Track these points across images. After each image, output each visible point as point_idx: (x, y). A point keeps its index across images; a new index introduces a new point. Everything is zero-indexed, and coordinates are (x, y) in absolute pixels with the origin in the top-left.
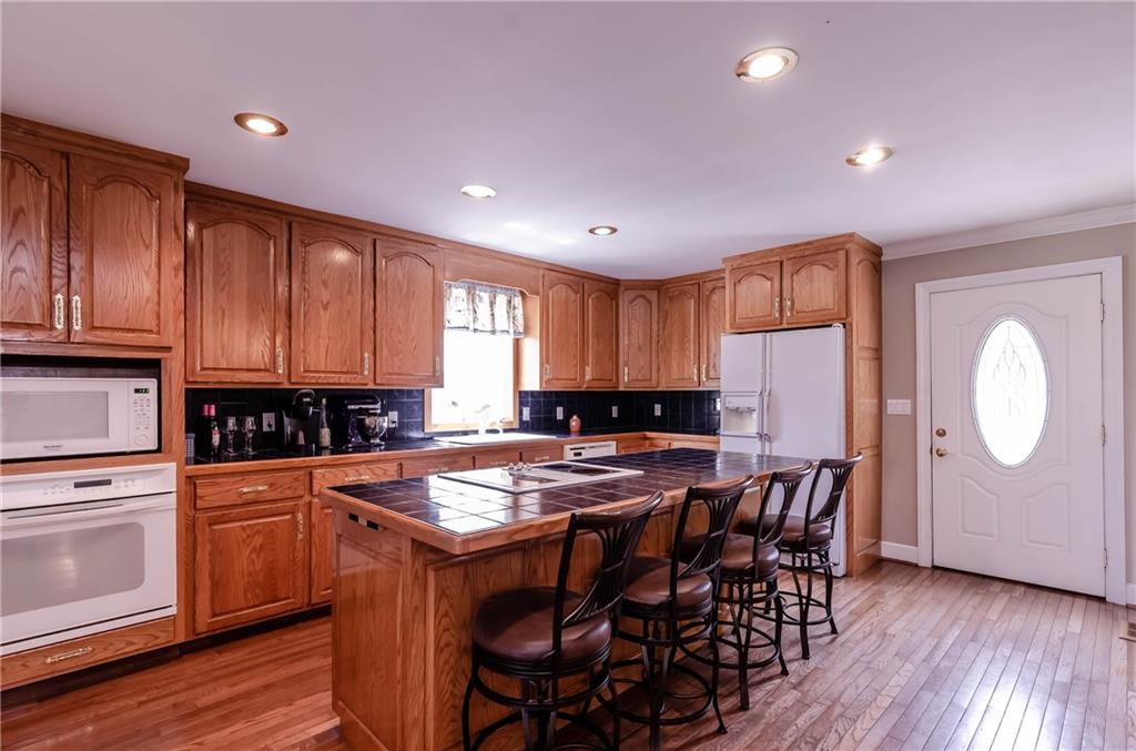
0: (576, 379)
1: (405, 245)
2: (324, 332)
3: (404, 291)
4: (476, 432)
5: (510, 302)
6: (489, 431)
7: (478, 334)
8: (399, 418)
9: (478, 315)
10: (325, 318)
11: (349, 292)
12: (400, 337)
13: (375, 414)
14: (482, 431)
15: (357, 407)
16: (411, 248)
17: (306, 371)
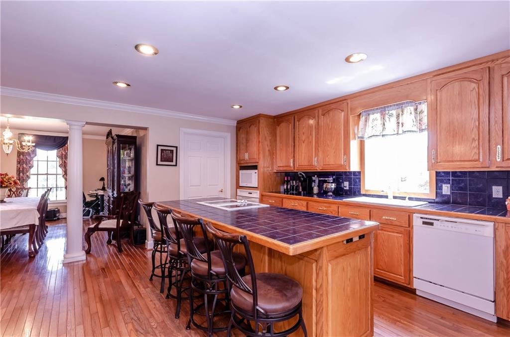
0: (478, 160)
1: (330, 106)
2: (303, 152)
3: (330, 128)
4: (386, 197)
5: (416, 110)
6: (395, 197)
7: (386, 137)
8: (349, 185)
9: (386, 126)
10: (304, 146)
11: (311, 135)
12: (329, 149)
13: (329, 182)
14: (390, 196)
15: (323, 179)
16: (333, 106)
17: (299, 166)
